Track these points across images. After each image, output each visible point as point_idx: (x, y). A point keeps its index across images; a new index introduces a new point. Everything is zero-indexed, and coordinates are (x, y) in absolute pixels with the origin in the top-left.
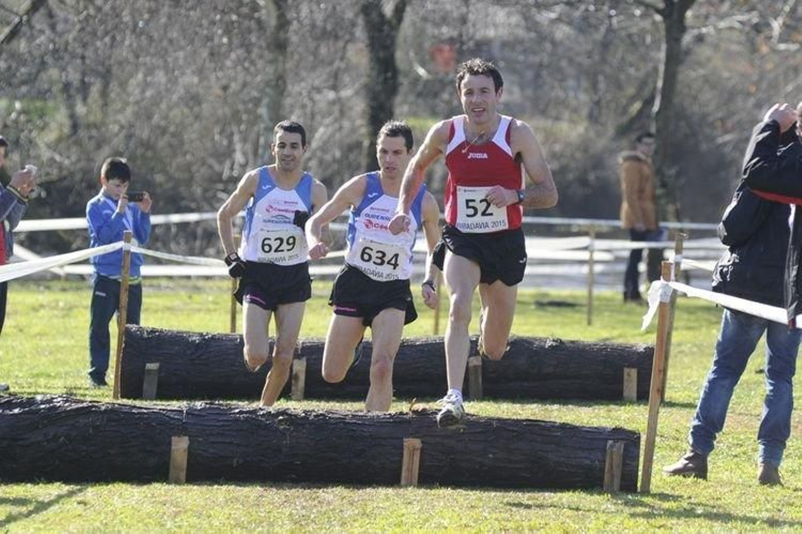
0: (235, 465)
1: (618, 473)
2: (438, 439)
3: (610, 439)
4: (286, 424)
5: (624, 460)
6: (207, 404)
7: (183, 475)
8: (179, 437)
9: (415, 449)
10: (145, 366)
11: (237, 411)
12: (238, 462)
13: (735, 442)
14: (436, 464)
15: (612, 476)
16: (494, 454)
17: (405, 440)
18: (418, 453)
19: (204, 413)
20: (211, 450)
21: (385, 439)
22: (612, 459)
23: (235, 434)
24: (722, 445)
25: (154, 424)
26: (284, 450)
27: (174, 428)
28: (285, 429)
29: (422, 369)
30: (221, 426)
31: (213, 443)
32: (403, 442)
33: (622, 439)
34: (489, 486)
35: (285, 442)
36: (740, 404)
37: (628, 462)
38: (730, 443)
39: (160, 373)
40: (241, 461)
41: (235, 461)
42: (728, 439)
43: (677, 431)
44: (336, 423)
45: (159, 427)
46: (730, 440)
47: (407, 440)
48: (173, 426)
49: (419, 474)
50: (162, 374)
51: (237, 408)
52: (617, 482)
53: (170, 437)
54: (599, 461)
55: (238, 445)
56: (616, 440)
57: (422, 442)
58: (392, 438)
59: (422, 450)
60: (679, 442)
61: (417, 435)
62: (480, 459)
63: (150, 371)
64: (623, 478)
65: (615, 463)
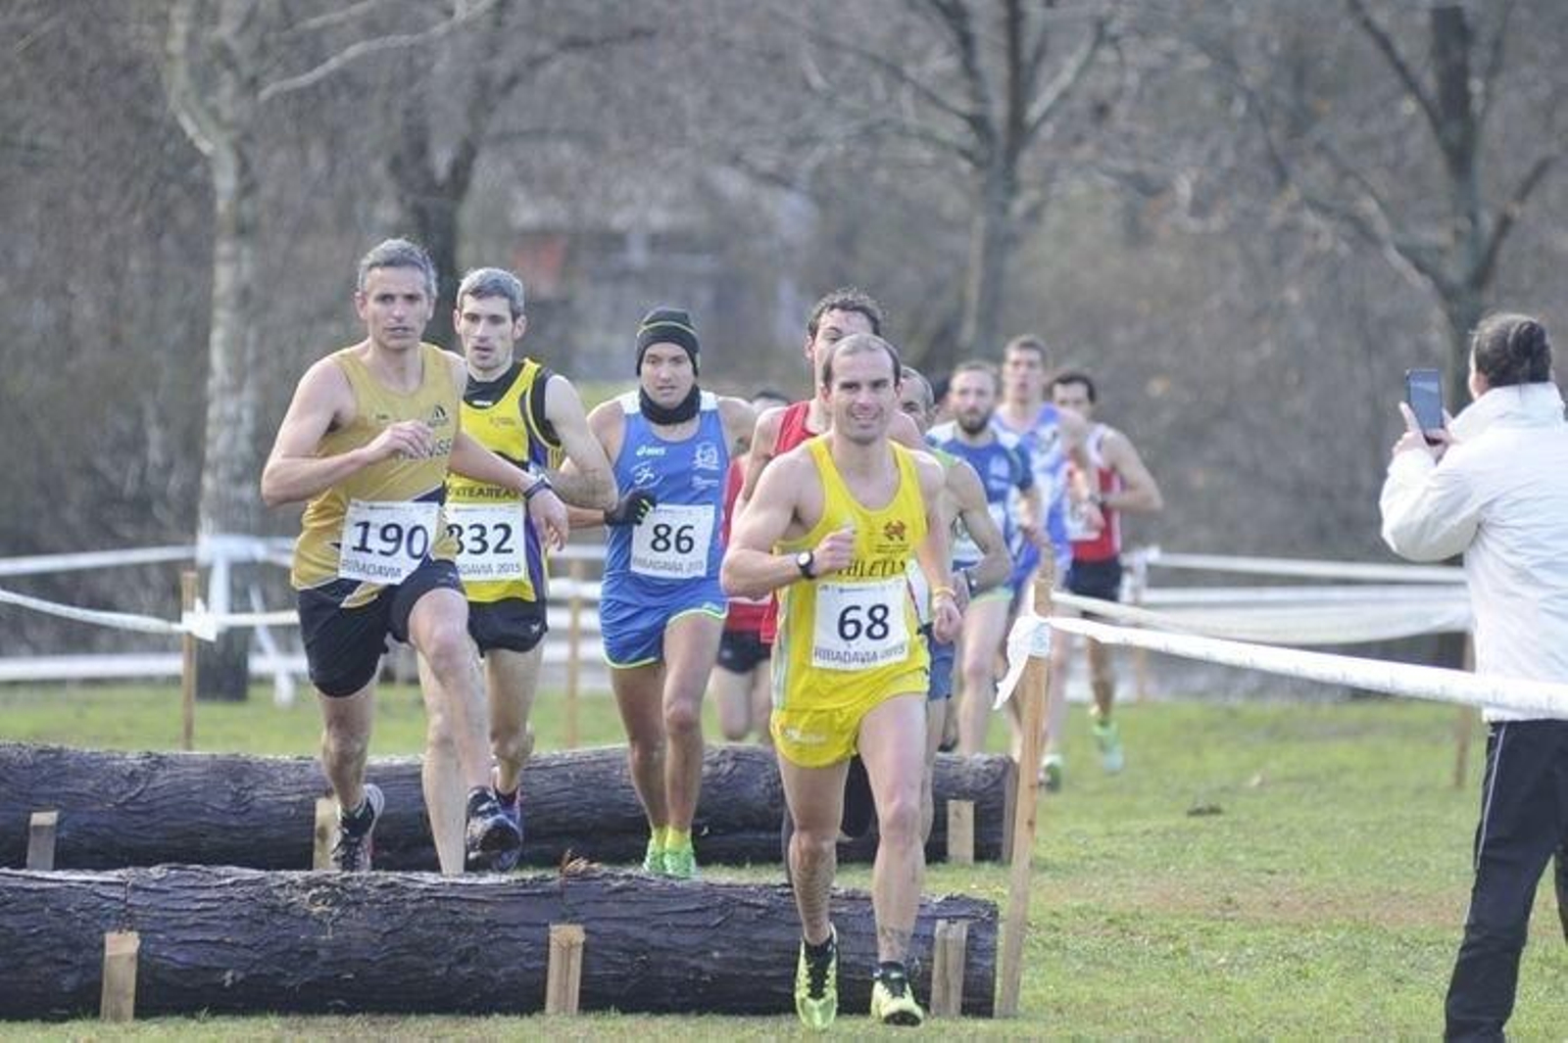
0: (228, 983)
1: (956, 982)
2: (615, 926)
3: (942, 918)
4: (324, 903)
5: (968, 956)
6: (172, 869)
7: (129, 1005)
8: (120, 932)
9: (571, 946)
10: (29, 820)
11: (228, 881)
12: (233, 978)
13: (1165, 932)
14: (612, 972)
15: (947, 988)
16: (722, 950)
17: (554, 928)
18: (578, 953)
19: (167, 887)
20: (181, 958)
21: (515, 926)
22: (945, 954)
23: (228, 924)
24: (1140, 938)
25: (70, 909)
26: (322, 952)
27: (108, 916)
28: (322, 913)
29: (565, 812)
30: (199, 911)
31: (185, 942)
32: (549, 931)
33: (964, 917)
34: (715, 1012)
35: (323, 937)
36: (1168, 866)
37: (975, 960)
38: (1154, 935)
39: (58, 831)
40: (240, 976)
41: (229, 974)
42: (1150, 928)
43: (1055, 914)
44: (421, 900)
45: (81, 915)
46: (1156, 929)
47: (556, 927)
48: (107, 912)
49: (582, 992)
50: (64, 834)
51: (230, 876)
52: (956, 999)
53: (102, 932)
54: (920, 959)
55: (235, 945)
56: (952, 920)
57: (586, 931)
58: (528, 925)
59: (586, 948)
60: (1060, 934)
61: (575, 919)
62: (693, 962)
63: (39, 828)
64: (967, 991)
65: (950, 965)
